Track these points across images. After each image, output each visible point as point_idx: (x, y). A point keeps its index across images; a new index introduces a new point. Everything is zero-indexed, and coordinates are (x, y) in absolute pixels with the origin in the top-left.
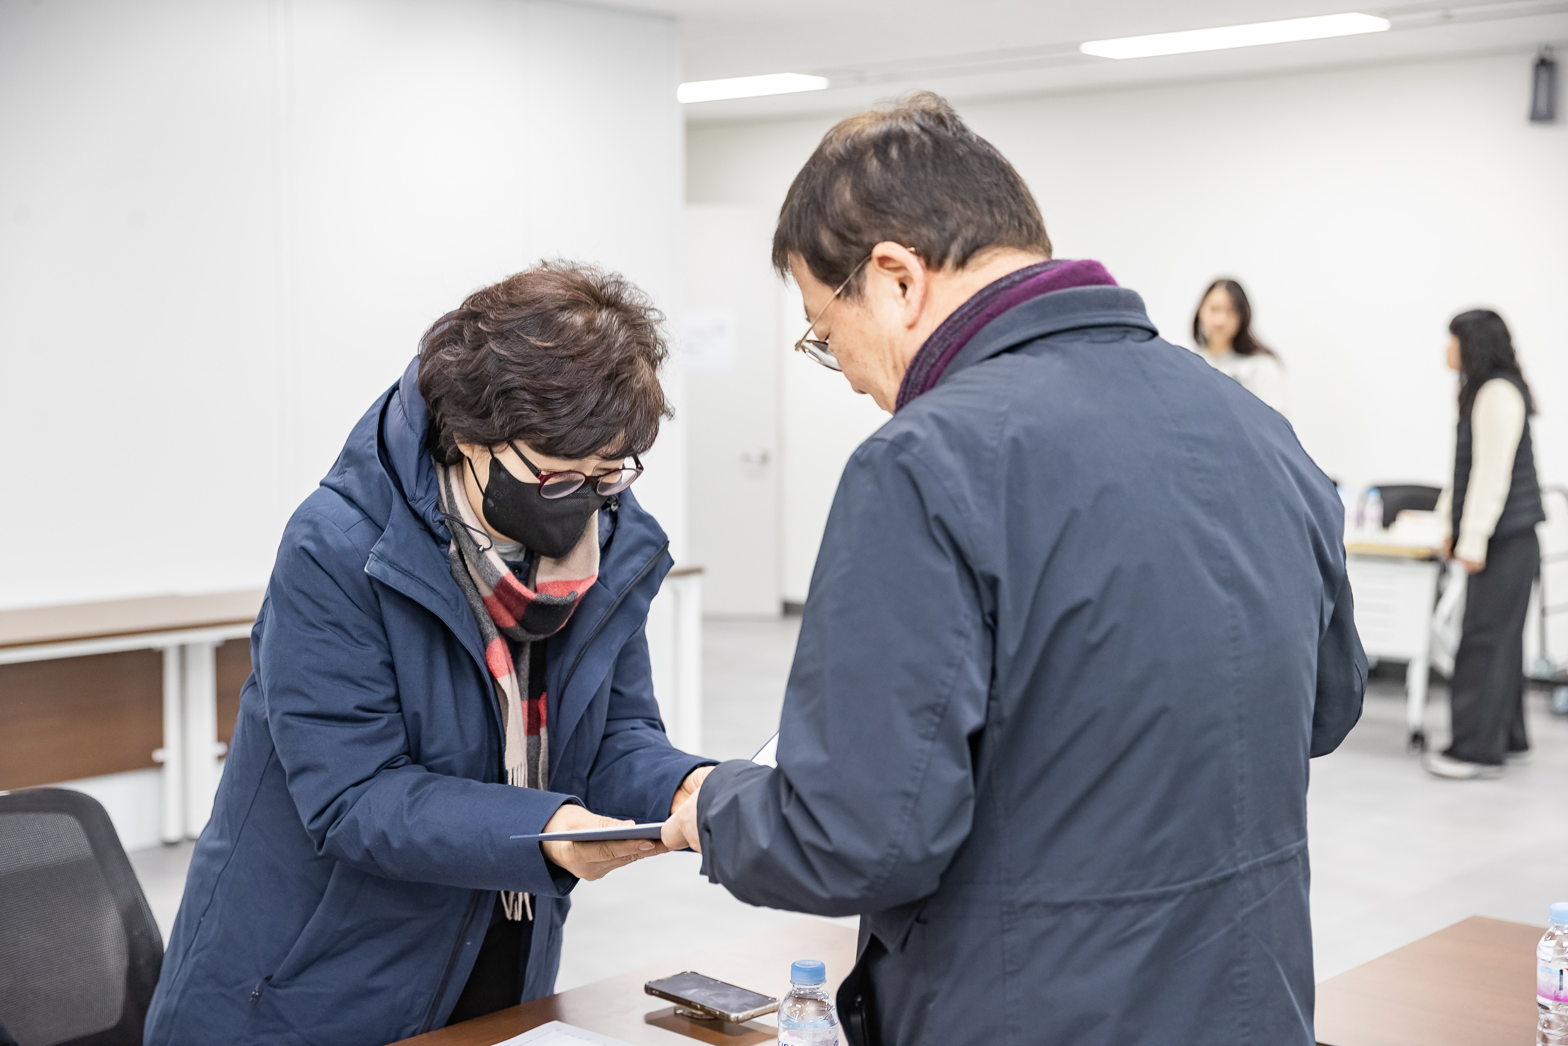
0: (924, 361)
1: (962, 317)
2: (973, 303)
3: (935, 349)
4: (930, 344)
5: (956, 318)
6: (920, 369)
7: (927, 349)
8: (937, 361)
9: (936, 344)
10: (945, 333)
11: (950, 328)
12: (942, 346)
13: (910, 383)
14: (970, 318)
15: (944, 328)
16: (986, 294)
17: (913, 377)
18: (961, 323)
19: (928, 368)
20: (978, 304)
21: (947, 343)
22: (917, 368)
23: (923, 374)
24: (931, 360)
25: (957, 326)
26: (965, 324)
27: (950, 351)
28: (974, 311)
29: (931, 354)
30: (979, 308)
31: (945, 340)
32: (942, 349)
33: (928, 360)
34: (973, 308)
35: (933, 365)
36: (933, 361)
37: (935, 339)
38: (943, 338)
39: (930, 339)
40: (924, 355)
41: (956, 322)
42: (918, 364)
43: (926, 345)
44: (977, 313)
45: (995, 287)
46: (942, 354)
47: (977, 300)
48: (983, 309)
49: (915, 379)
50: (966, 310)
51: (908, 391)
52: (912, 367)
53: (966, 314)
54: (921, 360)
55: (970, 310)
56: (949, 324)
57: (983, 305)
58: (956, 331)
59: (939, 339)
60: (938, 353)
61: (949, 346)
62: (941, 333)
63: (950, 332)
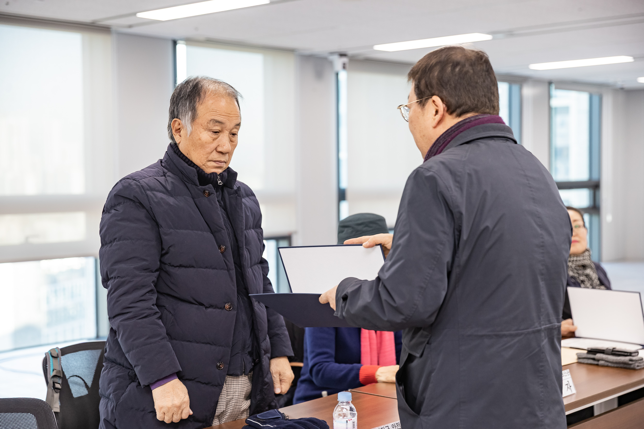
0: (436, 145)
1: (452, 131)
2: (456, 126)
3: (441, 141)
4: (439, 139)
5: (449, 131)
6: (435, 147)
7: (438, 140)
8: (441, 146)
9: (442, 139)
10: (445, 136)
11: (447, 134)
12: (443, 140)
13: (431, 152)
14: (454, 132)
15: (445, 134)
16: (461, 123)
17: (432, 150)
18: (451, 133)
19: (438, 147)
20: (458, 127)
21: (446, 139)
22: (434, 147)
23: (436, 149)
24: (439, 145)
25: (450, 134)
26: (453, 133)
27: (446, 143)
28: (456, 129)
29: (439, 143)
30: (458, 128)
31: (445, 138)
32: (443, 141)
33: (438, 144)
34: (456, 128)
35: (440, 147)
36: (440, 145)
37: (441, 137)
38: (444, 138)
39: (440, 137)
40: (437, 142)
41: (449, 132)
42: (435, 146)
43: (438, 139)
44: (457, 130)
45: (464, 122)
46: (443, 143)
47: (458, 125)
48: (459, 129)
49: (433, 150)
50: (453, 129)
51: (430, 154)
52: (433, 146)
53: (453, 130)
54: (436, 144)
55: (455, 129)
56: (447, 133)
57: (459, 127)
58: (449, 136)
59: (443, 138)
60: (442, 143)
61: (446, 140)
62: (444, 136)
63: (447, 136)
